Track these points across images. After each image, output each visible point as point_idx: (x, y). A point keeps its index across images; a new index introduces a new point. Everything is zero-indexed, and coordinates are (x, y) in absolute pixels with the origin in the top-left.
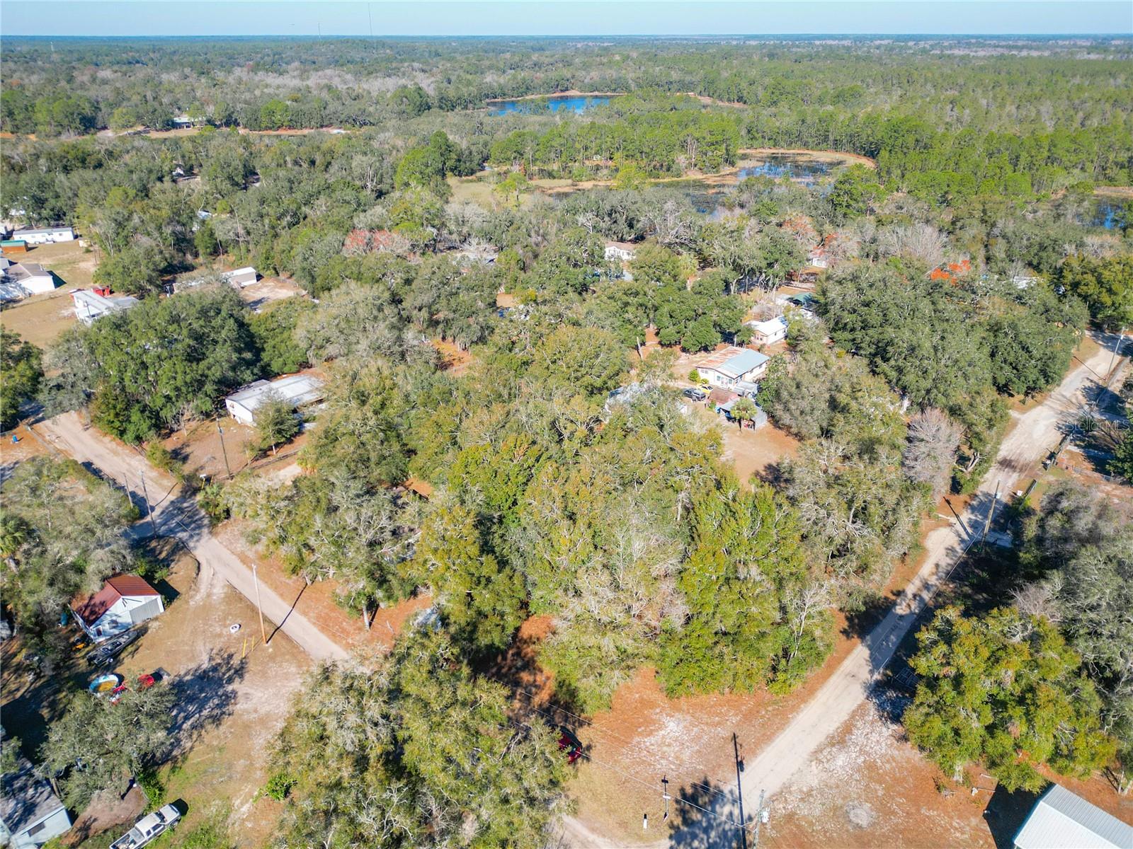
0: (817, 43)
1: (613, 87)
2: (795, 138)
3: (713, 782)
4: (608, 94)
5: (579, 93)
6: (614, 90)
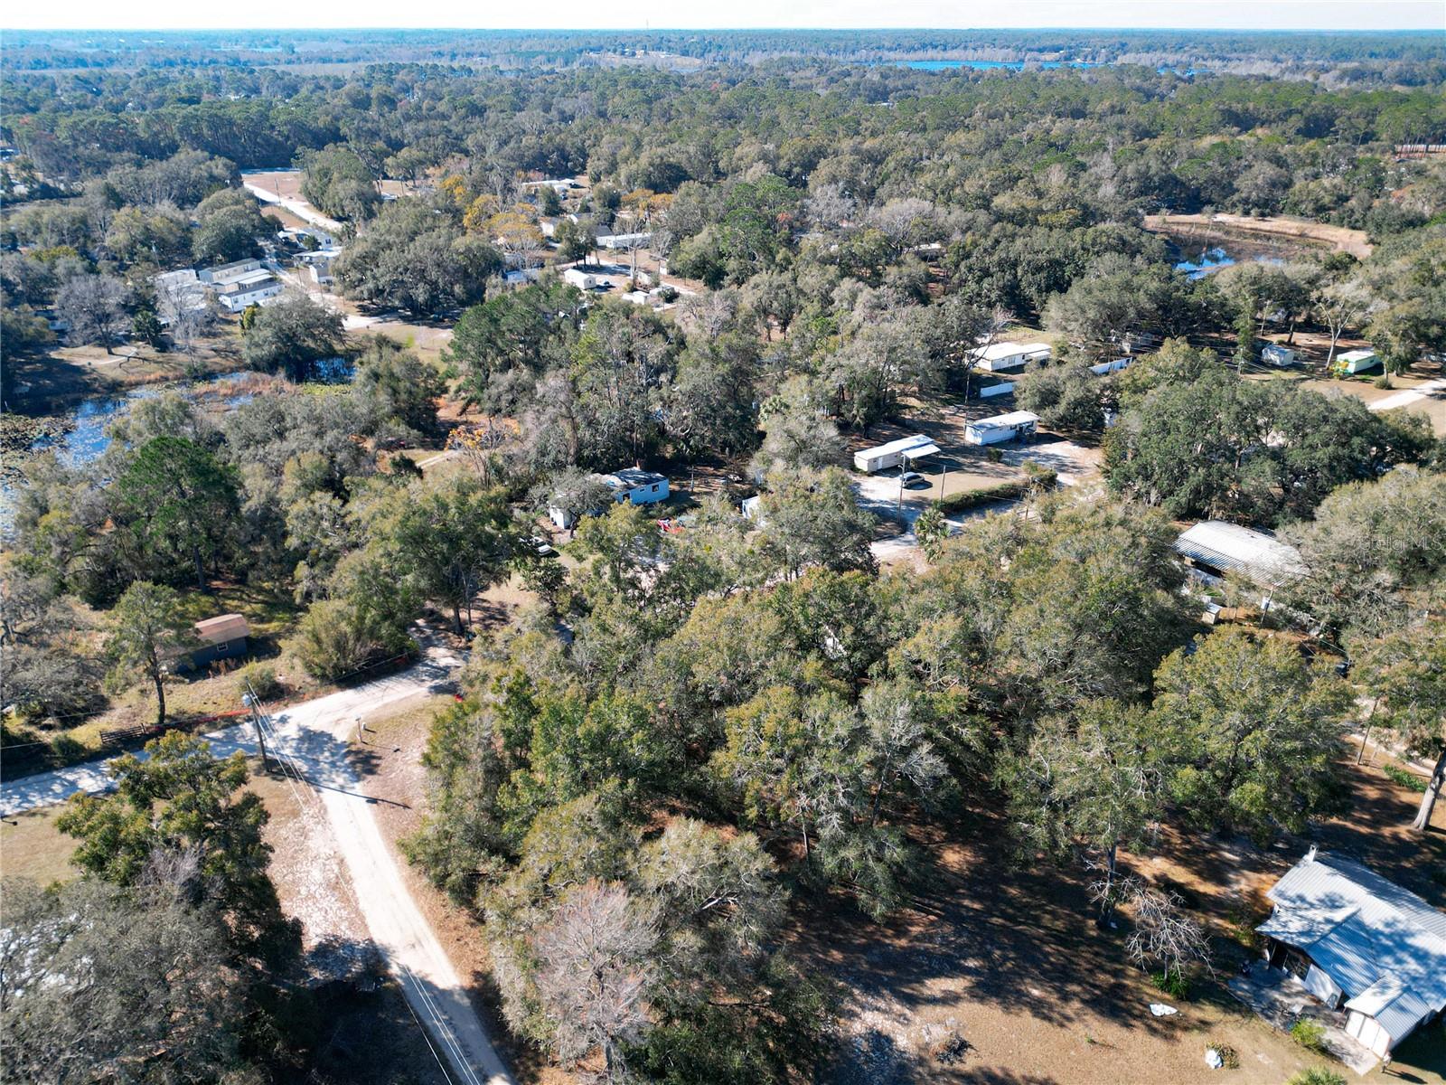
3: (370, 777)
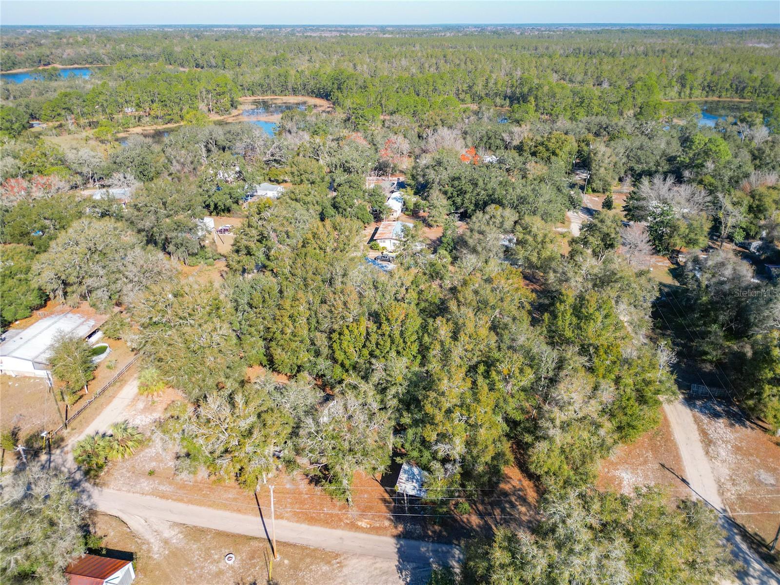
0: (215, 29)
1: (90, 60)
2: (265, 88)
4: (87, 66)
5: (61, 67)
6: (91, 63)
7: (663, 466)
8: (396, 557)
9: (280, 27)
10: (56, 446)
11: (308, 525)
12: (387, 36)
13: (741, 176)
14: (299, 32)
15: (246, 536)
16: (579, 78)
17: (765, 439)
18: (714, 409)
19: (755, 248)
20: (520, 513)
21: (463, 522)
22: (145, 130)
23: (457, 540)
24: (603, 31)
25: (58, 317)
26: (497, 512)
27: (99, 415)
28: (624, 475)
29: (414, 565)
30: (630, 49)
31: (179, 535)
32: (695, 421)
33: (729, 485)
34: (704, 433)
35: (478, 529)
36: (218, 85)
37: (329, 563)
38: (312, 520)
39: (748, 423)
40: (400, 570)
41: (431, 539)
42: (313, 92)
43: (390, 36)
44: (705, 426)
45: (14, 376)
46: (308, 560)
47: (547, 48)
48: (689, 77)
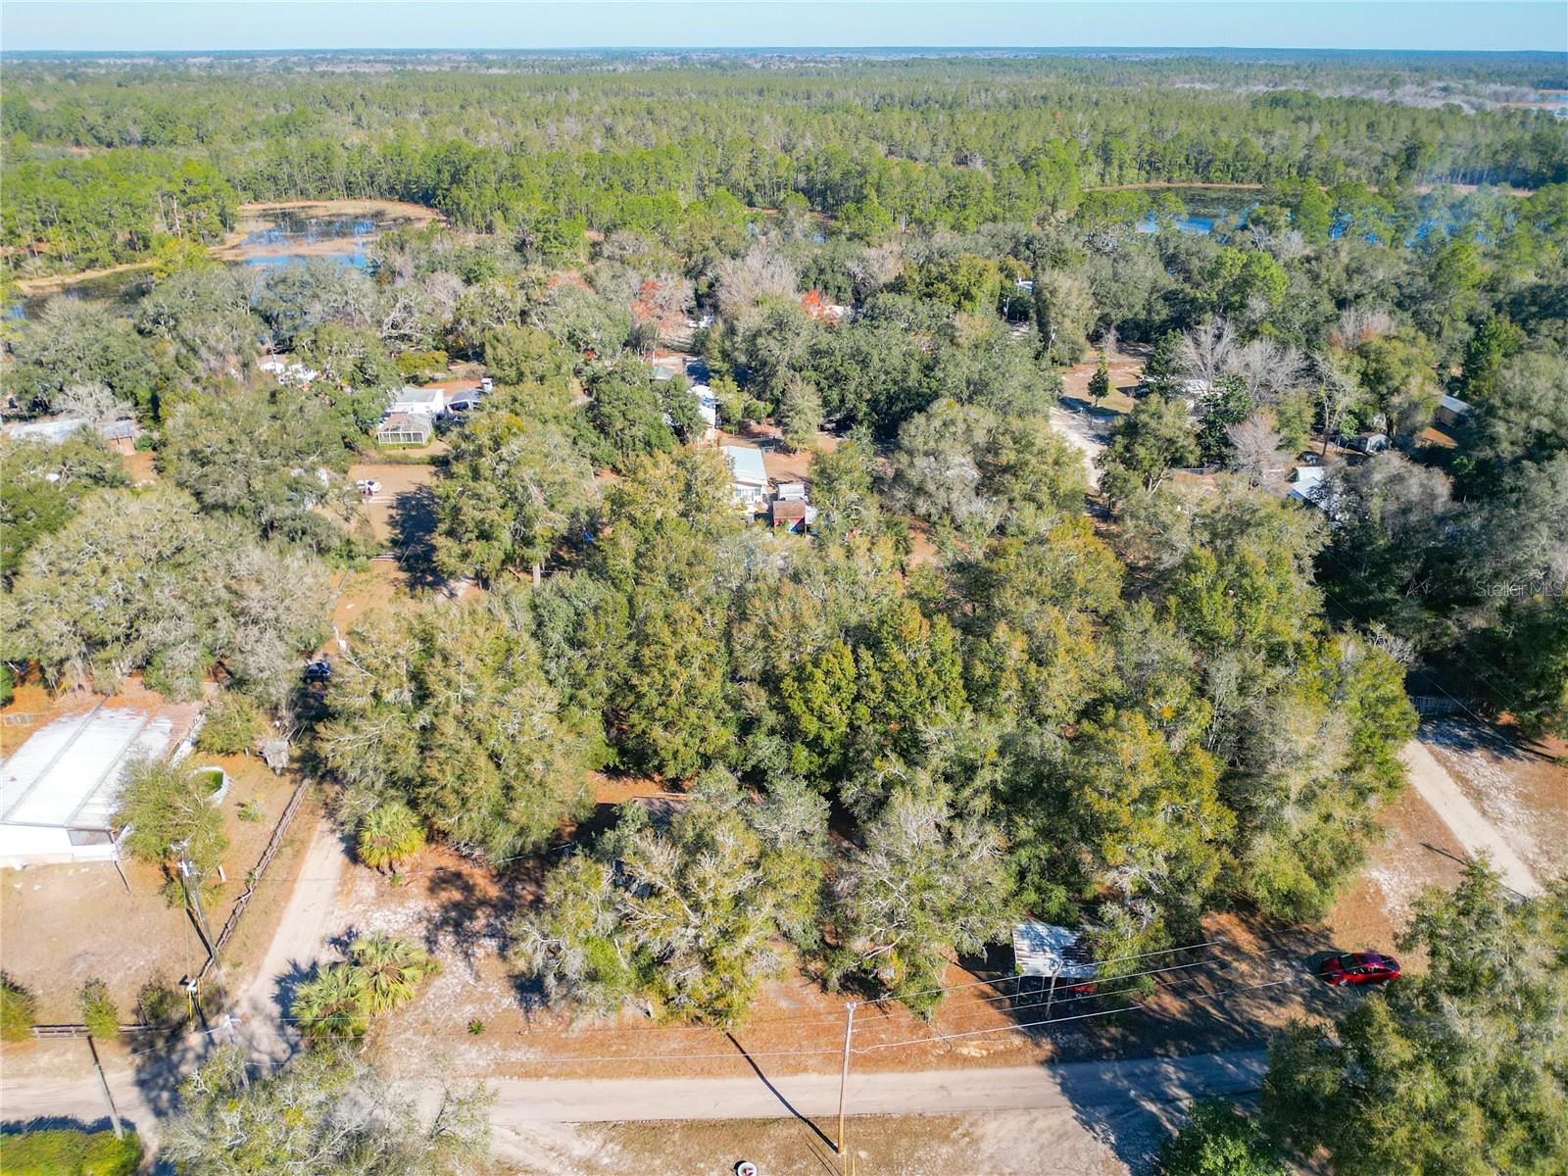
0: (101, 61)
2: (283, 187)
7: (1428, 847)
8: (1064, 1101)
9: (252, 55)
10: (213, 1008)
11: (864, 1072)
12: (494, 71)
13: (1321, 320)
14: (299, 64)
15: (752, 1121)
16: (925, 152)
17: (1558, 775)
18: (1458, 736)
19: (1373, 447)
20: (1242, 975)
21: (1153, 1011)
22: (36, 287)
23: (1161, 1047)
24: (913, 62)
25: (79, 721)
26: (1202, 980)
27: (279, 924)
28: (1375, 874)
29: (1109, 1110)
30: (983, 95)
31: (610, 1146)
32: (1438, 761)
33: (1544, 863)
34: (1460, 779)
35: (1186, 1019)
36: (189, 182)
37: (945, 1139)
38: (867, 1063)
39: (1518, 751)
40: (1088, 1124)
41: (1114, 1055)
42: (392, 190)
43: (503, 72)
44: (1457, 768)
45: (18, 868)
46: (904, 1142)
47: (830, 95)
48: (1116, 145)
